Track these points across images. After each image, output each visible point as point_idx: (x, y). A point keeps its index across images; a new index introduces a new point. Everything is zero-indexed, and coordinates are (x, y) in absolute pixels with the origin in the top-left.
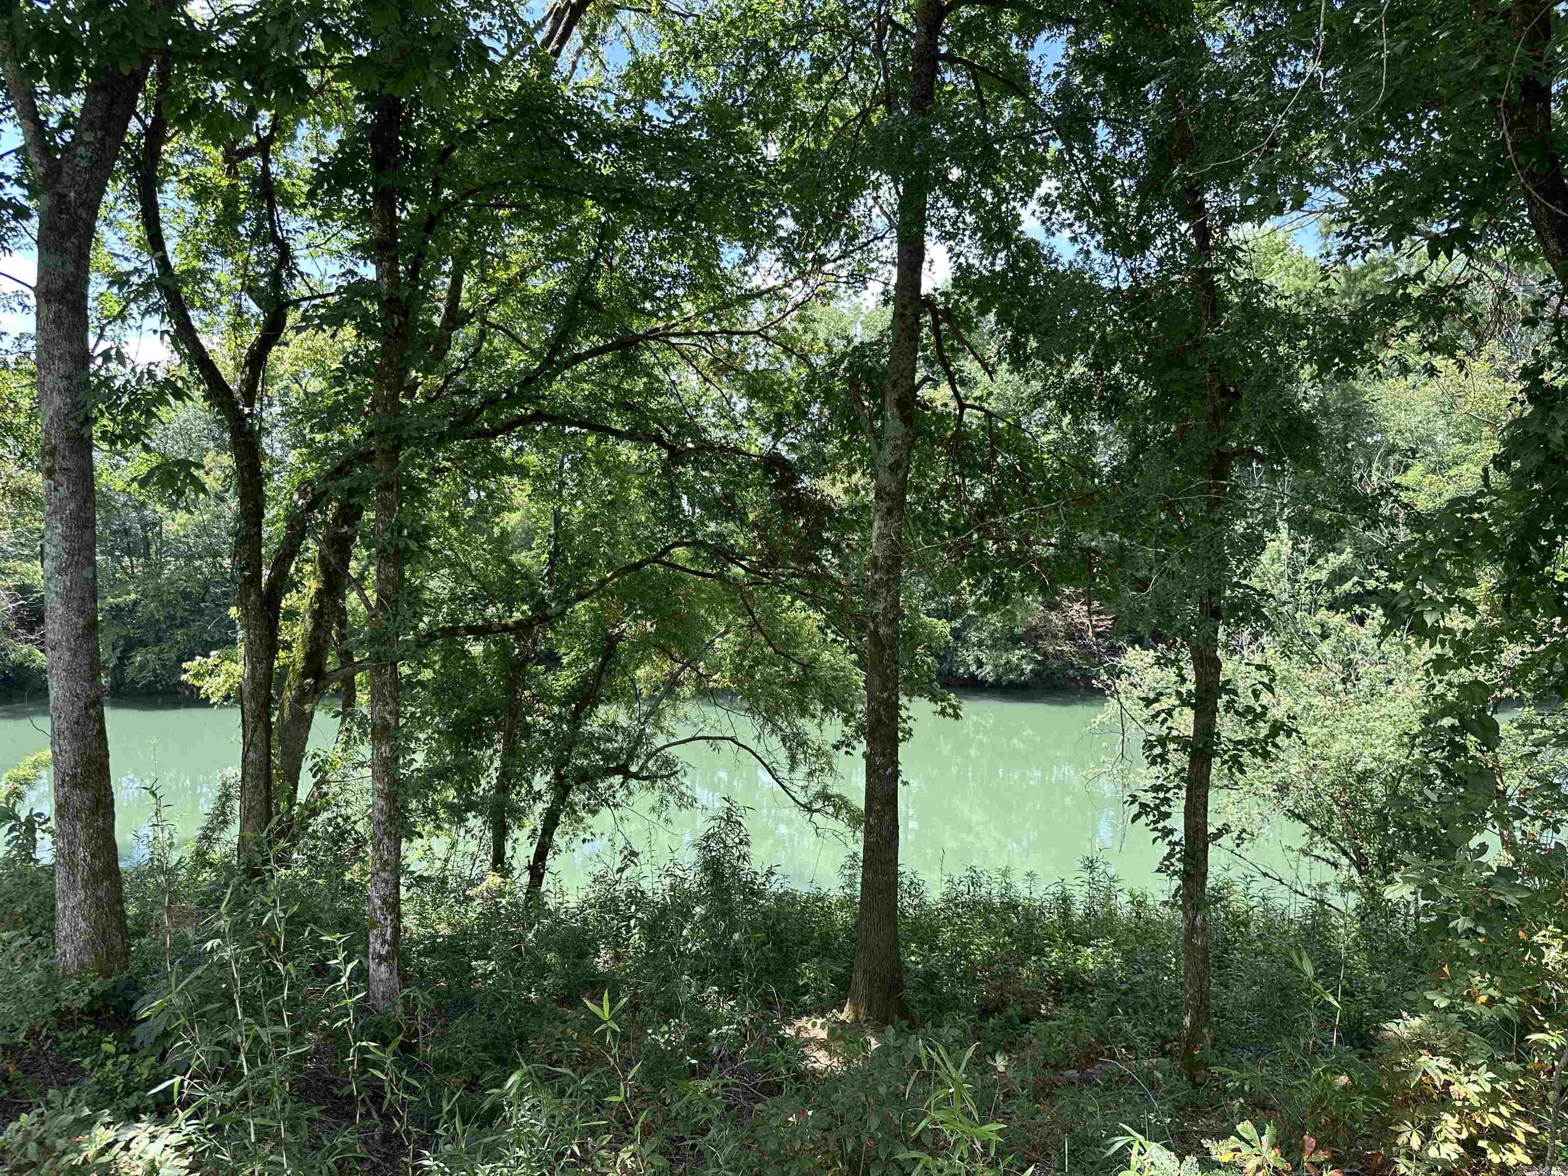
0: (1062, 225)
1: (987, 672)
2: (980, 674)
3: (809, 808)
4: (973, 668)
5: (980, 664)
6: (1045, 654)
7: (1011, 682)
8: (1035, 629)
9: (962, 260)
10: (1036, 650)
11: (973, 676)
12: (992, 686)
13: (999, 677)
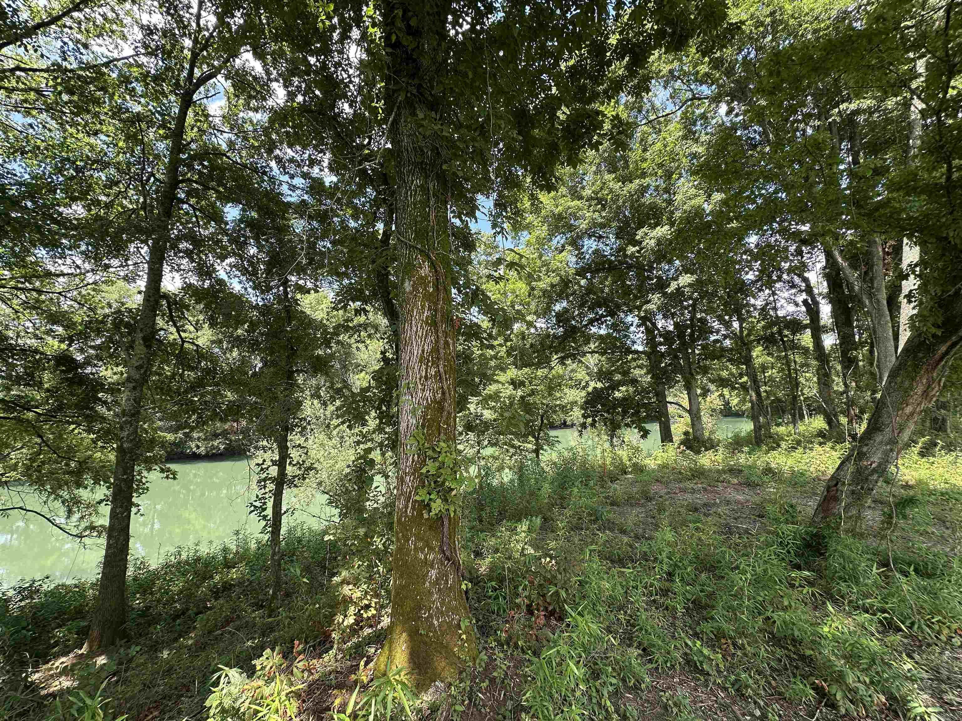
0: (235, 276)
1: (202, 450)
2: (198, 452)
3: (80, 536)
4: (194, 450)
5: (198, 447)
6: (231, 441)
7: (214, 454)
8: (226, 430)
9: (187, 280)
10: (227, 439)
11: (194, 453)
12: (204, 456)
13: (208, 452)
